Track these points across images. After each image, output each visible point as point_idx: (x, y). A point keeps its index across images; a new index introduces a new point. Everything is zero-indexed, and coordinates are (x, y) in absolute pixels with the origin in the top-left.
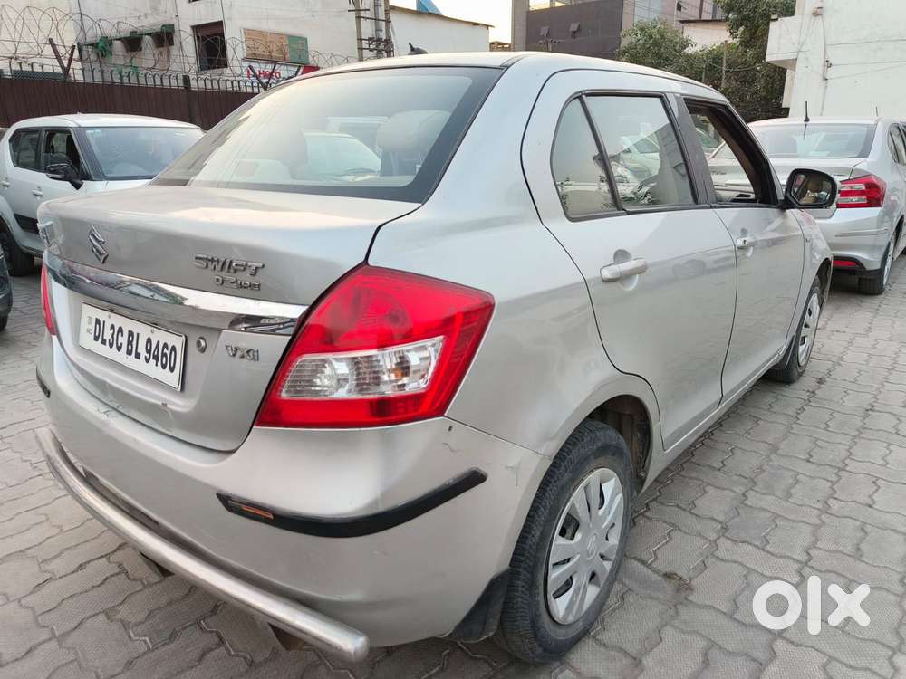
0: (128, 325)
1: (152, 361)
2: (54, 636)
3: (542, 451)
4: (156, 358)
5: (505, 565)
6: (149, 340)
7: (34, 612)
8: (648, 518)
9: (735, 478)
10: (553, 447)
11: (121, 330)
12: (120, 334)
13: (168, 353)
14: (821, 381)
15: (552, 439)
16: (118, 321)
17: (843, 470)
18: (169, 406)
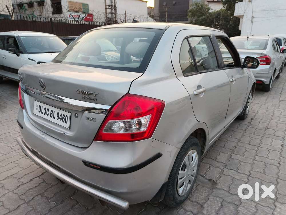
0: (51, 108)
1: (59, 120)
2: (25, 202)
3: (177, 146)
4: (61, 119)
5: (167, 180)
6: (58, 113)
7: (18, 195)
8: (203, 162)
9: (228, 150)
10: (180, 145)
11: (48, 109)
12: (48, 111)
13: (65, 117)
14: (252, 119)
15: (180, 143)
16: (47, 107)
17: (259, 147)
18: (65, 134)
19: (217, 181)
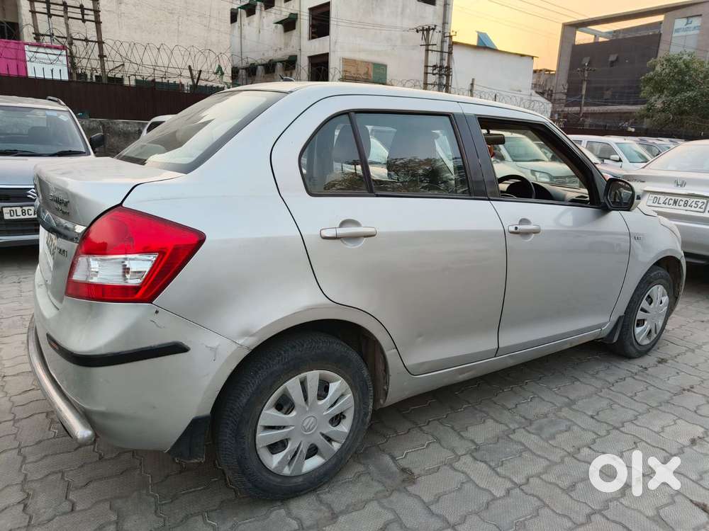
3: (241, 342)
5: (207, 411)
8: (422, 430)
10: (252, 342)
15: (252, 335)
19: (420, 476)
